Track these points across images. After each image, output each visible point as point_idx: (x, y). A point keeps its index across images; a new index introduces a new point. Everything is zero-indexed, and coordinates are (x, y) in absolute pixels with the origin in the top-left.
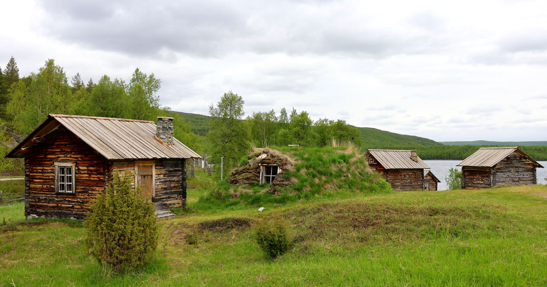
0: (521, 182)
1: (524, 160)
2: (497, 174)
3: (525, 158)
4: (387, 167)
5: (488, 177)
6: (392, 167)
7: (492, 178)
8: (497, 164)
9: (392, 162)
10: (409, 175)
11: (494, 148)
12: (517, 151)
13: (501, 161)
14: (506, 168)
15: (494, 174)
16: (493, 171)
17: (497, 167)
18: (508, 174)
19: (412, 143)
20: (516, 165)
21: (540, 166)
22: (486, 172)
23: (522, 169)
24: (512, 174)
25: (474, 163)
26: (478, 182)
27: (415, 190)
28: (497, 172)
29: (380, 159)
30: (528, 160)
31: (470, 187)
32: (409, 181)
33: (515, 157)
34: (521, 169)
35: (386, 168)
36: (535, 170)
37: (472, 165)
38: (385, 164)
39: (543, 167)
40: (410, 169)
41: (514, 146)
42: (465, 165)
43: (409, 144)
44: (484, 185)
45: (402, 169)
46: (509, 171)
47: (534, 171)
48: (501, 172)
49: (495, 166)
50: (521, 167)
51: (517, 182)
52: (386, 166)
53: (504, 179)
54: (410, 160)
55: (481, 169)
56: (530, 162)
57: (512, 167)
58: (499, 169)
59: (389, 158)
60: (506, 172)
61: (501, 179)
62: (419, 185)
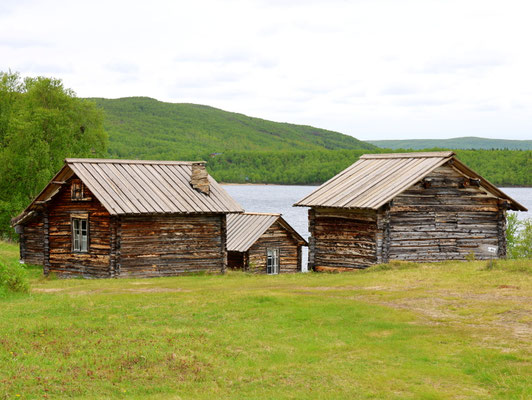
0: (464, 252)
1: (472, 190)
2: (396, 228)
3: (474, 184)
4: (113, 209)
5: (371, 237)
6: (130, 209)
7: (379, 241)
8: (392, 201)
9: (133, 195)
10: (183, 231)
11: (395, 155)
12: (451, 162)
13: (406, 192)
14: (420, 211)
15: (387, 228)
16: (381, 221)
17: (393, 210)
18: (426, 228)
19: (299, 143)
20: (450, 203)
21: (516, 207)
22: (365, 225)
23: (464, 214)
24: (439, 228)
25: (338, 198)
26: (348, 251)
27: (201, 274)
28: (393, 223)
29: (98, 188)
30: (482, 189)
31: (327, 264)
32: (182, 247)
33: (446, 180)
34: (462, 216)
35: (112, 212)
36: (503, 218)
37: (329, 204)
38: (110, 200)
39: (523, 209)
40: (185, 216)
41: (443, 150)
42: (314, 204)
43: (293, 145)
44: (361, 260)
45: (160, 214)
46: (430, 221)
47: (498, 218)
48: (405, 223)
49: (386, 207)
50: (462, 210)
51: (451, 250)
52: (114, 205)
53: (414, 243)
54: (188, 189)
55: (355, 215)
56: (489, 195)
57: (437, 210)
58: (399, 214)
59: (125, 185)
60: (421, 223)
61: (406, 243)
62: (212, 258)
